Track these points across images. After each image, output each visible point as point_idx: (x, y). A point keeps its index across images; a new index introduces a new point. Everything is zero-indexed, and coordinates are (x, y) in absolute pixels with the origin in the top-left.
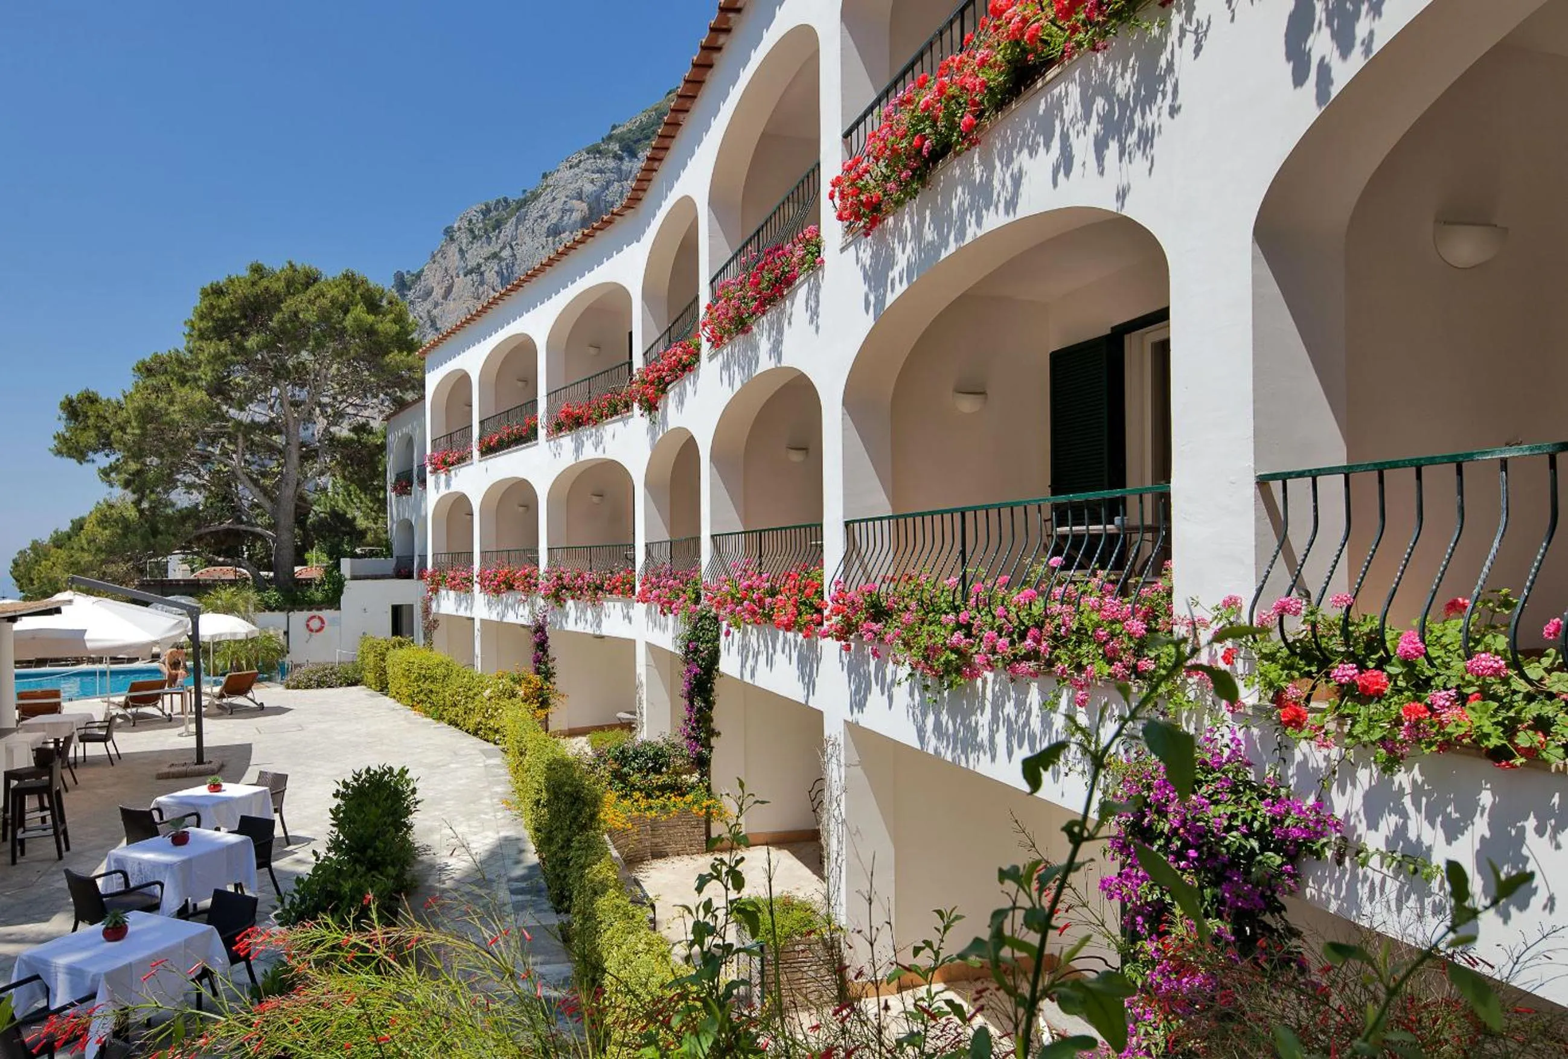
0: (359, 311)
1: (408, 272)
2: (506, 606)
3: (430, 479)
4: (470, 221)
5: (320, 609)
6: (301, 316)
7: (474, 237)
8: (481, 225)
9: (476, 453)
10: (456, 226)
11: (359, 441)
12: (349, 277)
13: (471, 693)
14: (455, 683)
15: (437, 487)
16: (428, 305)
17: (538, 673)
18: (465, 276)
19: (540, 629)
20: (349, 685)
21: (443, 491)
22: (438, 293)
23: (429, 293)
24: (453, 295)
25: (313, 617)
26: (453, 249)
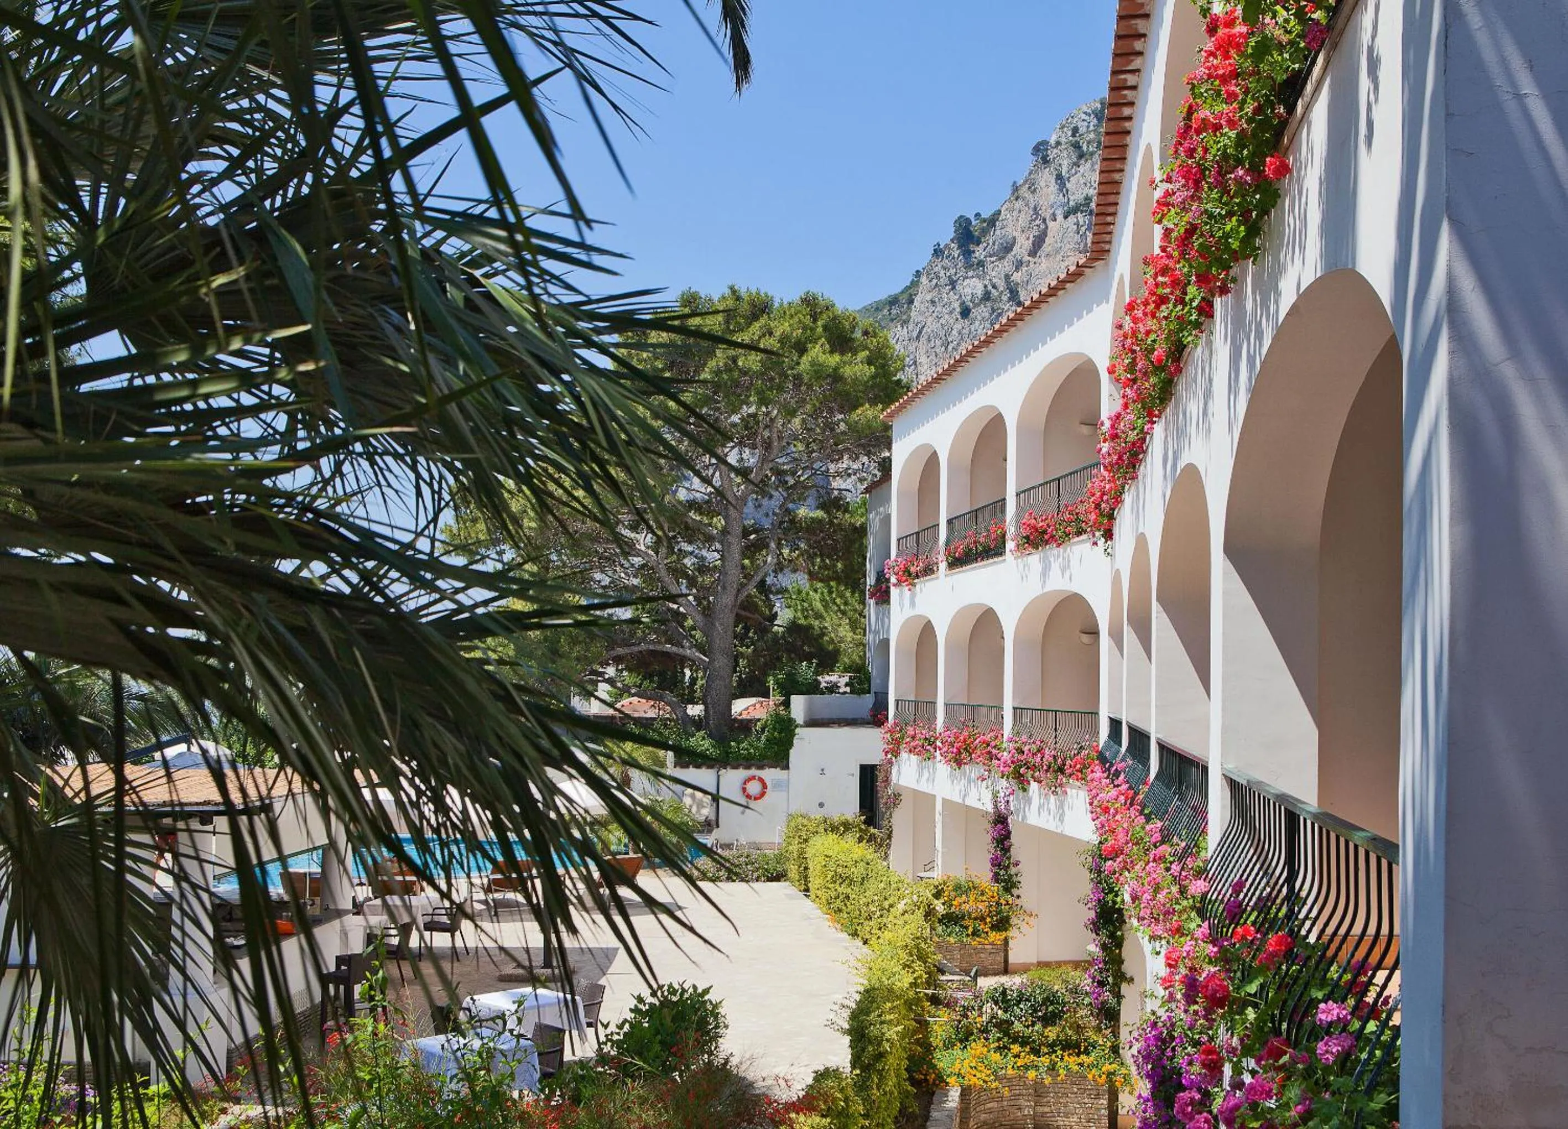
0: (819, 353)
1: (978, 215)
2: (969, 782)
3: (894, 592)
4: (1075, 130)
5: (761, 767)
6: (740, 363)
7: (1081, 156)
8: (1092, 136)
9: (943, 566)
10: (1052, 141)
11: (831, 523)
12: (810, 302)
13: (886, 904)
14: (873, 887)
15: (902, 606)
16: (1006, 265)
17: (997, 881)
18: (1066, 217)
19: (1001, 820)
20: (771, 879)
21: (909, 613)
22: (1023, 245)
23: (1008, 248)
24: (1047, 247)
25: (753, 778)
26: (1046, 178)
